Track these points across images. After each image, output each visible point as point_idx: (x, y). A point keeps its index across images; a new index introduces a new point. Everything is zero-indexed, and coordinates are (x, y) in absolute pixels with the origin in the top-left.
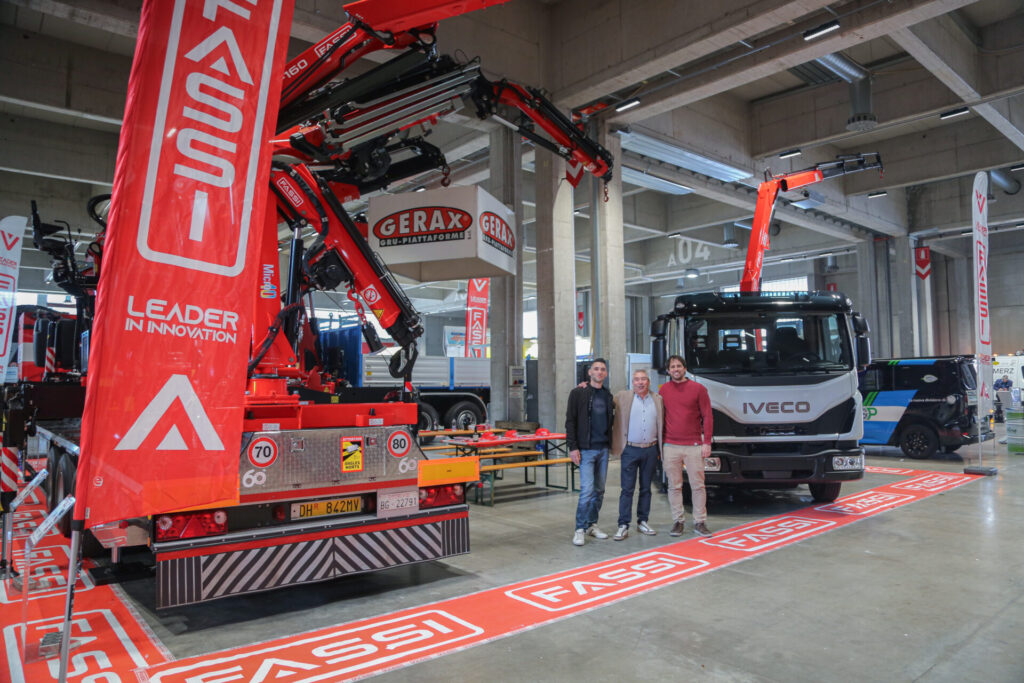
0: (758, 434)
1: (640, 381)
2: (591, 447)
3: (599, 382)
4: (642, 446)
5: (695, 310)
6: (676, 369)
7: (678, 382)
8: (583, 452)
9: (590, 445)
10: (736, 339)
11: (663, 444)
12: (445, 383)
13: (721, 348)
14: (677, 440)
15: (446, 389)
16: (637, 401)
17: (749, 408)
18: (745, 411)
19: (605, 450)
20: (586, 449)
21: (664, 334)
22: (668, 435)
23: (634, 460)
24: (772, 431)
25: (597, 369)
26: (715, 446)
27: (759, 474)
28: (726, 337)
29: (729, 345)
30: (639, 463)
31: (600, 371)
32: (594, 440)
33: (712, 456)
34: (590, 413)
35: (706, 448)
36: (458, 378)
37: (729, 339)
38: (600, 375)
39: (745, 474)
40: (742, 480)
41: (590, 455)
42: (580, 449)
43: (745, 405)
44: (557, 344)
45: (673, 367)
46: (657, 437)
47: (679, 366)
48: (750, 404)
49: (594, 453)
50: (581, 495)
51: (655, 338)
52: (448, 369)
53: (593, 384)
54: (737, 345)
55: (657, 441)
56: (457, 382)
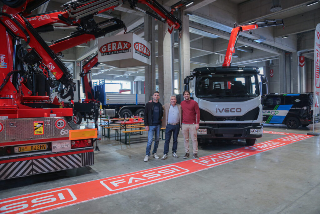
0: (222, 120)
1: (173, 100)
2: (153, 125)
3: (157, 100)
4: (173, 124)
5: (200, 74)
6: (187, 95)
7: (187, 100)
8: (150, 126)
9: (152, 124)
10: (219, 85)
11: (181, 123)
12: (135, 102)
13: (214, 88)
14: (187, 122)
15: (135, 105)
16: (171, 107)
17: (218, 110)
18: (217, 112)
19: (159, 126)
20: (151, 126)
21: (188, 83)
22: (183, 120)
23: (170, 130)
24: (227, 119)
25: (156, 95)
26: (201, 125)
27: (222, 135)
28: (215, 84)
29: (216, 87)
30: (172, 130)
31: (157, 96)
32: (154, 122)
33: (200, 128)
34: (153, 111)
35: (197, 125)
36: (139, 101)
37: (216, 85)
38: (157, 98)
39: (216, 135)
40: (215, 137)
41: (153, 128)
42: (149, 126)
43: (217, 109)
44: (165, 89)
45: (186, 95)
46: (179, 121)
47: (188, 94)
48: (219, 109)
49: (154, 127)
50: (148, 143)
51: (185, 85)
52: (135, 98)
53: (154, 101)
54: (219, 87)
55: (179, 123)
56: (139, 102)
